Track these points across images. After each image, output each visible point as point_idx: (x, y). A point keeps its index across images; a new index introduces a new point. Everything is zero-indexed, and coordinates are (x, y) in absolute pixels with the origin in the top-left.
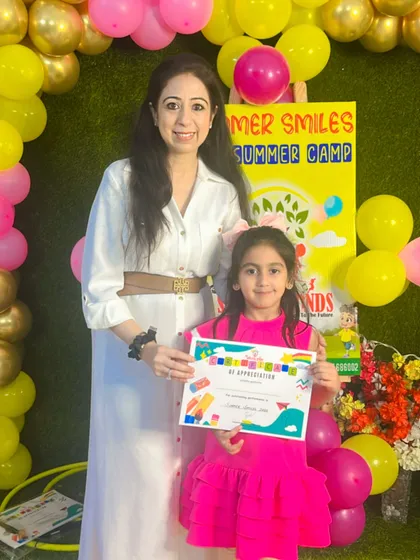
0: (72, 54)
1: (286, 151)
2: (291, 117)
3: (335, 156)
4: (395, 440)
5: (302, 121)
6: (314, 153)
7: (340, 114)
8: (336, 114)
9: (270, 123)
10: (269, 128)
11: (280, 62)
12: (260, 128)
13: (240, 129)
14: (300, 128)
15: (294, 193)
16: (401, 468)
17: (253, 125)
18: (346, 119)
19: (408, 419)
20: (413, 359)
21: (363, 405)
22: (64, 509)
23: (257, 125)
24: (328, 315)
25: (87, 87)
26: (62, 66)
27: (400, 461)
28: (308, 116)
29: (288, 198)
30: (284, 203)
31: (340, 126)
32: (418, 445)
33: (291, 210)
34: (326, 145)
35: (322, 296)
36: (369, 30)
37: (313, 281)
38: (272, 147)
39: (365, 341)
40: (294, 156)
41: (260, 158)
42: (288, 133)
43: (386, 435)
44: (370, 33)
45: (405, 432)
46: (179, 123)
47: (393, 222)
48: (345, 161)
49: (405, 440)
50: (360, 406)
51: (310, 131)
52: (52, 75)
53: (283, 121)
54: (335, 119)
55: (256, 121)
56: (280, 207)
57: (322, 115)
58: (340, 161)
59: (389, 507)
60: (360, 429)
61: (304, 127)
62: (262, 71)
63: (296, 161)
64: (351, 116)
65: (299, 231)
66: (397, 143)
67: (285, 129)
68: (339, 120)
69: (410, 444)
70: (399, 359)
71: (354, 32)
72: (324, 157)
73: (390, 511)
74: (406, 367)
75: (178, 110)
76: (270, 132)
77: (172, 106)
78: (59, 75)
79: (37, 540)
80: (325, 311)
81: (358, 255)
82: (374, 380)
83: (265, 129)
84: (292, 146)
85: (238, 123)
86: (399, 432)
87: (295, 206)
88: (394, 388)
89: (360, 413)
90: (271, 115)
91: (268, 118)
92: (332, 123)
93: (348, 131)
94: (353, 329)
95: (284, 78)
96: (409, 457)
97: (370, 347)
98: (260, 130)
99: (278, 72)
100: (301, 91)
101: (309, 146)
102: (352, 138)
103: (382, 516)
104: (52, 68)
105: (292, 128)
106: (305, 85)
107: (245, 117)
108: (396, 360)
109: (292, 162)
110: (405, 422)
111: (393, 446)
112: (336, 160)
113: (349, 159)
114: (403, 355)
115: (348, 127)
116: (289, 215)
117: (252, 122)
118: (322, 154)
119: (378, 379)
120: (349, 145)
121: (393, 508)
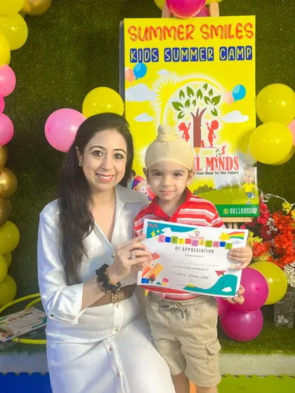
1: (204, 52)
2: (208, 27)
3: (240, 56)
4: (285, 264)
5: (216, 30)
6: (225, 53)
7: (243, 25)
8: (241, 25)
9: (192, 32)
10: (191, 35)
12: (185, 35)
13: (170, 36)
14: (214, 35)
15: (210, 83)
16: (289, 285)
17: (179, 33)
18: (248, 28)
21: (261, 239)
22: (40, 319)
23: (182, 33)
24: (235, 173)
27: (288, 281)
28: (220, 26)
29: (206, 86)
30: (203, 90)
31: (244, 33)
33: (208, 96)
34: (234, 48)
35: (231, 158)
37: (224, 148)
38: (194, 49)
39: (262, 194)
40: (210, 55)
41: (185, 57)
42: (206, 38)
43: (278, 262)
45: (291, 258)
47: (283, 103)
48: (247, 59)
49: (292, 264)
50: (259, 240)
51: (222, 38)
53: (201, 30)
54: (240, 28)
55: (181, 30)
56: (199, 93)
57: (230, 26)
58: (243, 59)
59: (280, 317)
61: (217, 34)
63: (212, 59)
64: (251, 26)
65: (213, 110)
67: (203, 36)
68: (243, 29)
70: (287, 206)
72: (232, 56)
73: (281, 320)
74: (293, 212)
76: (192, 38)
79: (20, 337)
80: (233, 170)
81: (257, 127)
82: (268, 223)
83: (188, 36)
84: (208, 48)
85: (169, 31)
86: (288, 259)
87: (211, 93)
88: (284, 226)
89: (259, 244)
90: (193, 26)
91: (190, 28)
92: (237, 31)
93: (249, 37)
94: (253, 182)
97: (265, 199)
98: (185, 37)
100: (214, 9)
101: (221, 48)
102: (252, 42)
103: (275, 323)
105: (208, 35)
106: (217, 5)
107: (173, 27)
108: (285, 207)
109: (208, 60)
110: (293, 251)
111: (283, 269)
112: (240, 58)
113: (250, 58)
114: (290, 203)
115: (249, 34)
116: (206, 99)
117: (179, 31)
118: (230, 54)
119: (272, 223)
120: (251, 47)
121: (283, 317)
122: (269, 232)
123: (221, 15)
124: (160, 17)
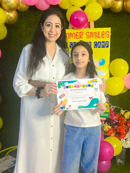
0: (16, 11)
2: (89, 33)
4: (121, 138)
5: (92, 34)
6: (96, 45)
7: (105, 32)
9: (82, 35)
11: (85, 16)
13: (72, 37)
14: (92, 36)
16: (123, 147)
18: (107, 33)
19: (125, 131)
20: (127, 112)
21: (111, 127)
22: (12, 161)
23: (78, 36)
25: (21, 22)
26: (12, 15)
27: (123, 145)
28: (95, 32)
31: (105, 36)
32: (129, 140)
34: (100, 42)
36: (113, 5)
39: (112, 106)
43: (118, 136)
44: (114, 6)
45: (124, 135)
46: (51, 31)
47: (122, 68)
48: (106, 47)
49: (124, 138)
50: (110, 127)
51: (95, 38)
52: (9, 17)
53: (86, 34)
54: (103, 33)
55: (77, 34)
57: (99, 32)
59: (119, 160)
60: (110, 135)
61: (93, 36)
62: (79, 18)
64: (109, 32)
66: (121, 42)
67: (87, 37)
68: (105, 34)
69: (126, 139)
70: (123, 112)
71: (109, 5)
72: (99, 46)
73: (119, 161)
74: (125, 115)
75: (51, 27)
76: (82, 38)
77: (49, 25)
78: (11, 18)
81: (110, 78)
82: (114, 119)
83: (80, 37)
84: (89, 42)
85: (72, 35)
86: (122, 136)
88: (121, 121)
89: (110, 129)
90: (82, 32)
92: (102, 35)
93: (108, 37)
95: (86, 20)
96: (126, 144)
97: (113, 108)
98: (79, 37)
99: (84, 19)
100: (92, 25)
101: (95, 42)
102: (109, 40)
103: (116, 163)
104: (9, 15)
105: (89, 37)
106: (93, 22)
107: (74, 33)
108: (122, 112)
110: (125, 132)
111: (120, 140)
112: (103, 47)
113: (108, 47)
114: (124, 110)
115: (108, 36)
117: (76, 35)
118: (99, 45)
119: (116, 118)
120: (108, 42)
121: (120, 160)
122: (114, 122)
123: (95, 27)
124: (68, 29)
